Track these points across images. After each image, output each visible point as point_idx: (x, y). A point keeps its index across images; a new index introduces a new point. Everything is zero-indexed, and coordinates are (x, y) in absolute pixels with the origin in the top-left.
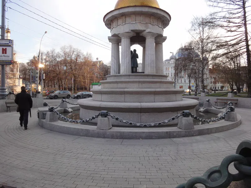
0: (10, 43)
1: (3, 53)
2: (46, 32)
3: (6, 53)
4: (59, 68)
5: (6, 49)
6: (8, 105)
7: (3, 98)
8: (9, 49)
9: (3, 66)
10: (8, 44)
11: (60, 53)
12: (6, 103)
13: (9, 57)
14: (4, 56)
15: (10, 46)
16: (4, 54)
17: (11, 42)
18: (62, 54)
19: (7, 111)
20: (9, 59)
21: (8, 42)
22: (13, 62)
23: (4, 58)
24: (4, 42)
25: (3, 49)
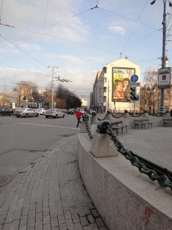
0: (168, 70)
1: (163, 79)
3: (165, 79)
5: (165, 75)
7: (161, 116)
8: (167, 75)
9: (162, 90)
10: (167, 71)
12: (164, 120)
13: (167, 82)
14: (164, 81)
15: (168, 73)
16: (164, 80)
17: (170, 69)
19: (164, 126)
20: (168, 83)
21: (167, 70)
22: (170, 85)
23: (164, 84)
24: (164, 70)
25: (163, 76)
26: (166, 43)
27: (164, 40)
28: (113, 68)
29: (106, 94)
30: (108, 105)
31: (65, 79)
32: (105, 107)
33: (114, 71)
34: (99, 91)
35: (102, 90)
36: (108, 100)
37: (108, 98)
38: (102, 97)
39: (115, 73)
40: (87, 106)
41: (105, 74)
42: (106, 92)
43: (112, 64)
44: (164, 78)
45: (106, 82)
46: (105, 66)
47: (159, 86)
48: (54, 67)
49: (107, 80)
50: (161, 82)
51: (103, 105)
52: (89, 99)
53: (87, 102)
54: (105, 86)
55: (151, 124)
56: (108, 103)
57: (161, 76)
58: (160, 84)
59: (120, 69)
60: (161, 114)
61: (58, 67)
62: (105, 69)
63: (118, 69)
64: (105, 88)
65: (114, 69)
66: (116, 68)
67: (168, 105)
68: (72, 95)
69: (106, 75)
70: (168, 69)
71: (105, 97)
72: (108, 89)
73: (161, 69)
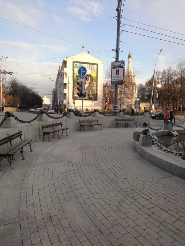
0: (122, 64)
1: (116, 74)
2: (161, 51)
3: (118, 74)
4: (174, 86)
5: (119, 70)
6: (118, 122)
7: (114, 115)
8: (121, 70)
9: (116, 86)
10: (121, 65)
11: (177, 70)
12: (116, 120)
13: (120, 77)
14: (117, 76)
15: (122, 67)
16: (118, 75)
17: (123, 63)
18: (179, 71)
19: (116, 127)
20: (121, 79)
21: (121, 64)
22: (124, 81)
23: (117, 79)
24: (117, 64)
25: (116, 70)
26: (120, 33)
27: (118, 30)
28: (74, 62)
29: (65, 91)
30: (68, 103)
31: (7, 71)
32: (65, 105)
33: (75, 66)
34: (60, 87)
35: (63, 86)
36: (68, 98)
37: (68, 96)
38: (63, 95)
39: (75, 67)
40: (50, 104)
41: (64, 68)
42: (66, 88)
43: (72, 57)
44: (117, 72)
45: (66, 78)
46: (65, 60)
47: (112, 82)
48: (2, 56)
49: (67, 75)
50: (114, 78)
51: (63, 103)
52: (52, 96)
53: (49, 99)
54: (65, 82)
55: (101, 124)
56: (68, 101)
57: (114, 70)
58: (114, 79)
59: (81, 64)
60: (115, 114)
61: (7, 57)
62: (65, 63)
63: (79, 64)
64: (65, 84)
65: (75, 64)
66: (77, 62)
67: (129, 104)
68: (29, 92)
69: (65, 70)
70: (122, 62)
71: (65, 94)
72: (68, 85)
73: (114, 62)
